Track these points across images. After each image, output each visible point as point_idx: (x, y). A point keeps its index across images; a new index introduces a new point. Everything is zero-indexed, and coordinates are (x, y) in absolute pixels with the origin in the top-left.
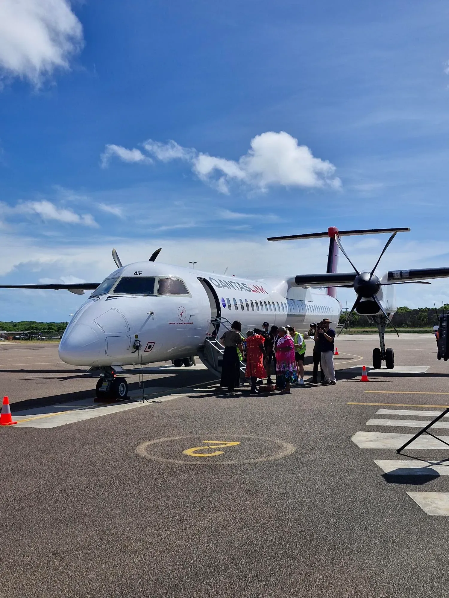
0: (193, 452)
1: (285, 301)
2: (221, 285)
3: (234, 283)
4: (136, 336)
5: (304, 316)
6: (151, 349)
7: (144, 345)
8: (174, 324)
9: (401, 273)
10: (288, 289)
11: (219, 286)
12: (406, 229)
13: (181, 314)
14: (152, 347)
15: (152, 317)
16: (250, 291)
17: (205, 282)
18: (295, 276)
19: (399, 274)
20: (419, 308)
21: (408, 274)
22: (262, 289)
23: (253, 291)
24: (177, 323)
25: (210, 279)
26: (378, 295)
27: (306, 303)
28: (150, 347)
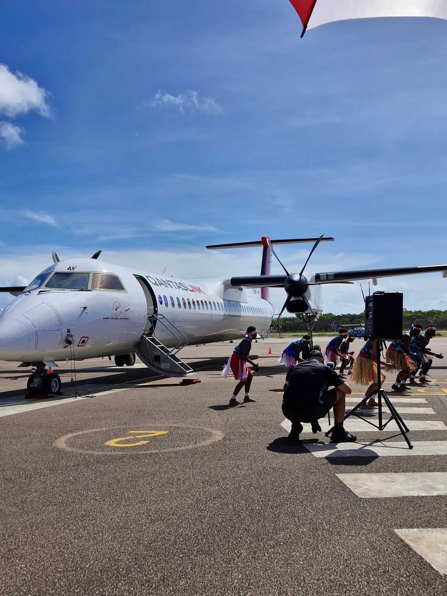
0: (116, 443)
1: (221, 301)
2: (158, 283)
3: (171, 282)
4: (69, 331)
5: (240, 316)
6: (84, 344)
7: (77, 339)
8: (109, 318)
9: (327, 275)
10: (224, 291)
11: (156, 284)
12: (331, 239)
13: (116, 309)
14: (85, 342)
15: (86, 311)
16: (187, 290)
17: (142, 280)
18: (230, 278)
19: (325, 277)
20: (342, 314)
21: (333, 276)
22: (199, 289)
23: (191, 291)
24: (112, 318)
25: (148, 277)
26: (306, 294)
27: (242, 304)
28: (83, 342)
